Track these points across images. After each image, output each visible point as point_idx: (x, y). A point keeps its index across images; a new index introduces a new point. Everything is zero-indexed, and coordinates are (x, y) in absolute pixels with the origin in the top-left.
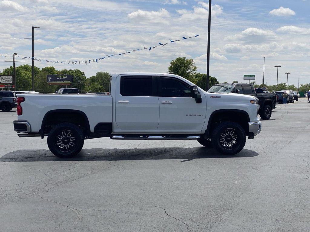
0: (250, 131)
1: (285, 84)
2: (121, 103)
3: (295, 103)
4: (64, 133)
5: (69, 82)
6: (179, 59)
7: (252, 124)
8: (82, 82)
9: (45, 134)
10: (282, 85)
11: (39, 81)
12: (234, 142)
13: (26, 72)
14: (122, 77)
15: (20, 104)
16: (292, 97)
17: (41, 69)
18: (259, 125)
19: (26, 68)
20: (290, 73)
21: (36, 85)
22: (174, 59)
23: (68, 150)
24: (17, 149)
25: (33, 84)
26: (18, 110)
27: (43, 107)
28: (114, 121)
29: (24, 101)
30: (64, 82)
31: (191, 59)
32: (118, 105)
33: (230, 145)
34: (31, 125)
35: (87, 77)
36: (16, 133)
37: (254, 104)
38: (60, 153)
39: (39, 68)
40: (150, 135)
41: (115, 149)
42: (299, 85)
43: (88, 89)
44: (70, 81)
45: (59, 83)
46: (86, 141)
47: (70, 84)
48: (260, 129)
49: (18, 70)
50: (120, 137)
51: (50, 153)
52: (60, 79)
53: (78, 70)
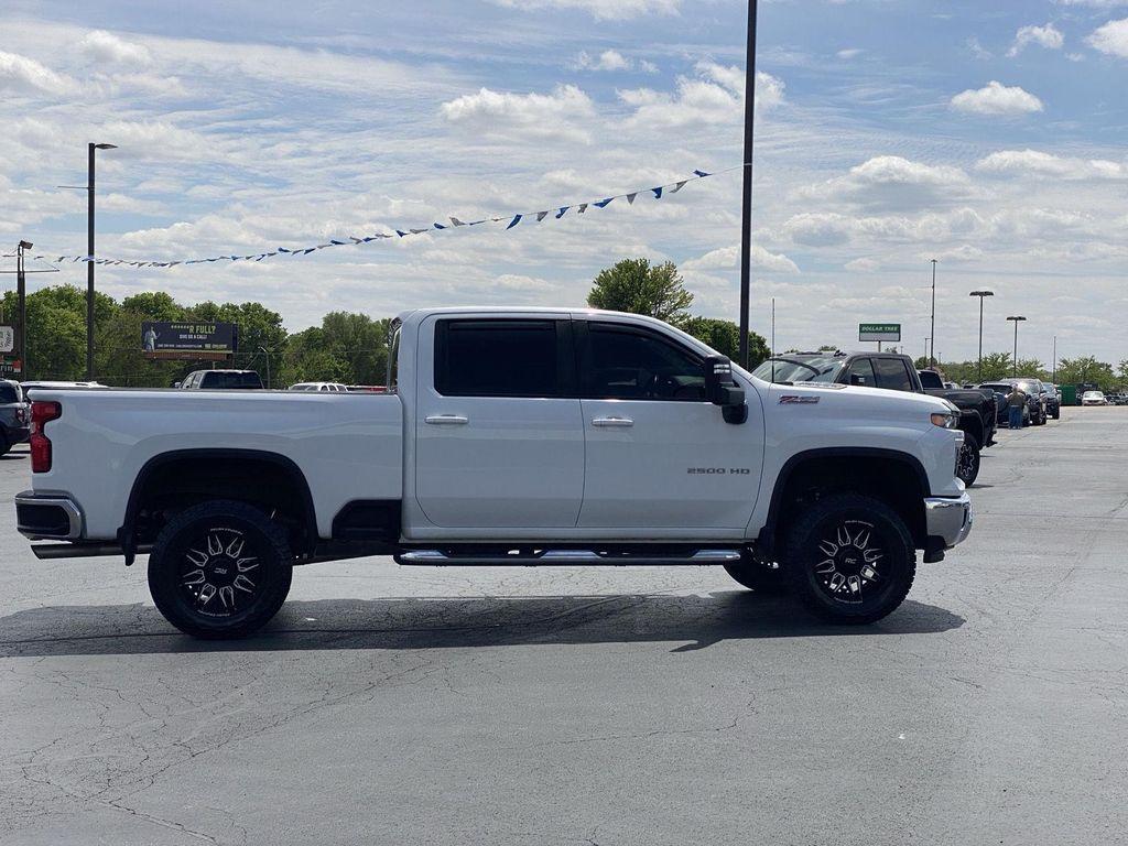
0: (929, 533)
1: (1005, 357)
2: (436, 423)
3: (1051, 426)
4: (213, 540)
5: (222, 349)
6: (626, 267)
7: (936, 504)
8: (272, 349)
9: (140, 547)
10: (994, 360)
11: (113, 344)
12: (869, 573)
13: (67, 311)
14: (439, 322)
15: (42, 429)
16: (1040, 404)
17: (120, 301)
18: (965, 509)
19: (64, 296)
20: (1024, 319)
21: (101, 359)
22: (610, 265)
23: (230, 609)
24: (29, 604)
25: (90, 357)
26: (35, 452)
27: (133, 441)
28: (410, 493)
29: (58, 414)
30: (203, 348)
31: (671, 267)
32: (425, 433)
33: (855, 587)
34: (86, 512)
35: (290, 332)
36: (26, 543)
37: (944, 426)
38: (199, 621)
39: (111, 300)
40: (548, 546)
41: (410, 601)
42: (1057, 362)
43: (295, 372)
44: (225, 346)
45: (186, 351)
46: (298, 571)
47: (228, 355)
48: (967, 523)
49: (34, 305)
50: (434, 555)
51: (159, 622)
52: (190, 337)
53: (257, 307)
